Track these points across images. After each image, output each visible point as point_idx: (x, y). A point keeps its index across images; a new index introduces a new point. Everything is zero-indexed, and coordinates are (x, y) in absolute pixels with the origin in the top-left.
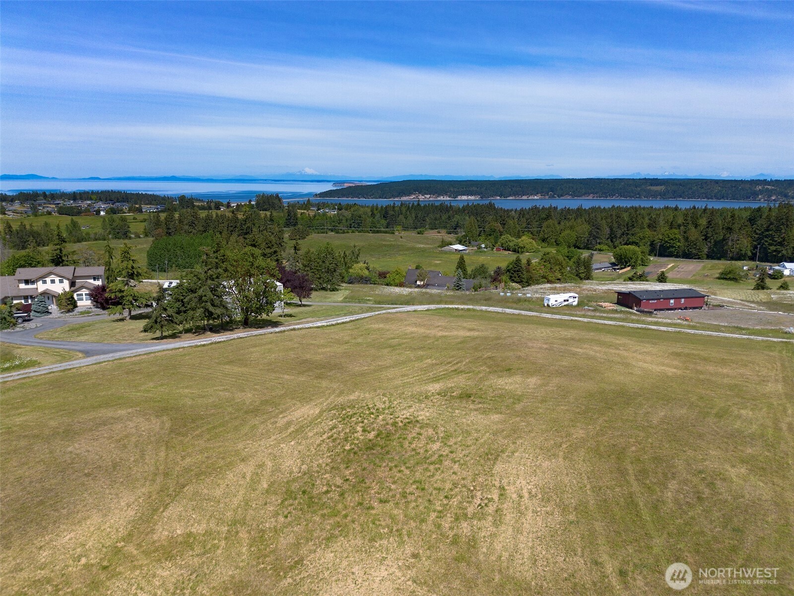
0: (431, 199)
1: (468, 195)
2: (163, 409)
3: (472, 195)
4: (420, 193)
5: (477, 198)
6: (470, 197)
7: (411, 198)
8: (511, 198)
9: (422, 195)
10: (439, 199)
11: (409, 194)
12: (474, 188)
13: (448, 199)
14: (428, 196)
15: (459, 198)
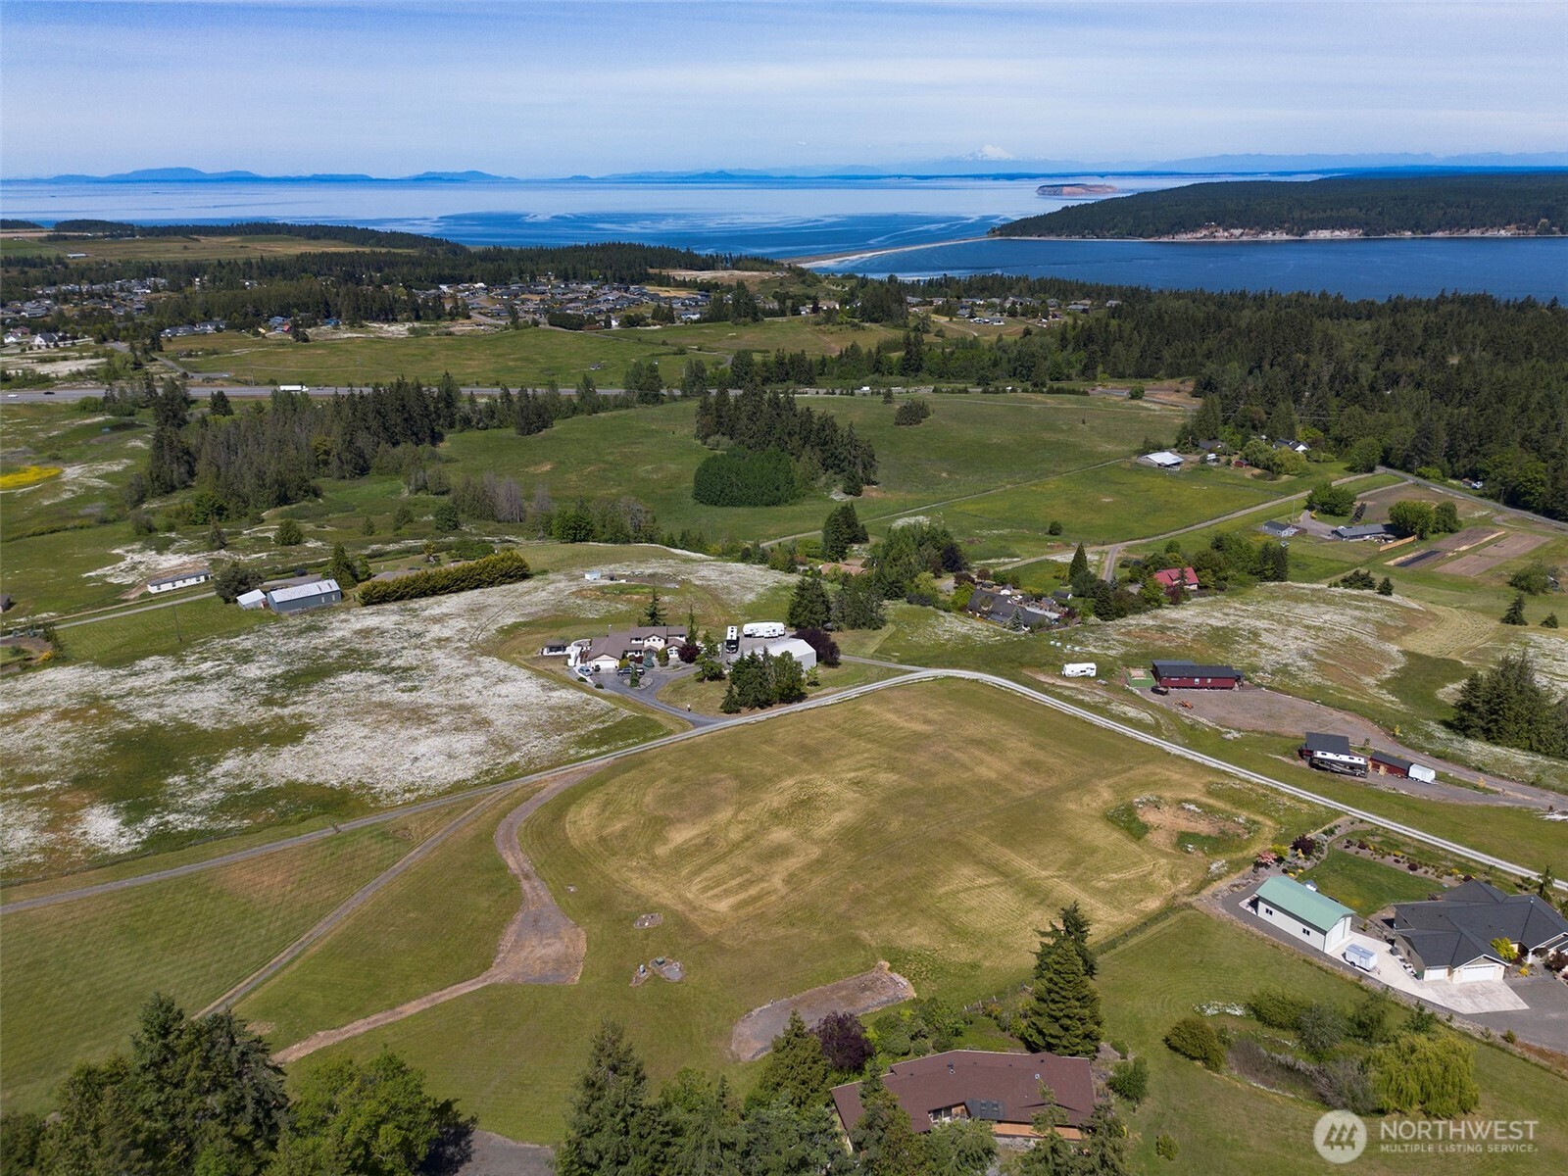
0: (1244, 238)
1: (1333, 228)
2: (737, 777)
3: (1343, 227)
4: (1219, 225)
5: (1356, 236)
6: (1337, 233)
7: (1199, 235)
8: (1440, 234)
9: (1225, 230)
10: (1262, 237)
11: (1196, 227)
12: (1353, 211)
13: (1285, 237)
14: (1237, 232)
15: (1311, 235)
